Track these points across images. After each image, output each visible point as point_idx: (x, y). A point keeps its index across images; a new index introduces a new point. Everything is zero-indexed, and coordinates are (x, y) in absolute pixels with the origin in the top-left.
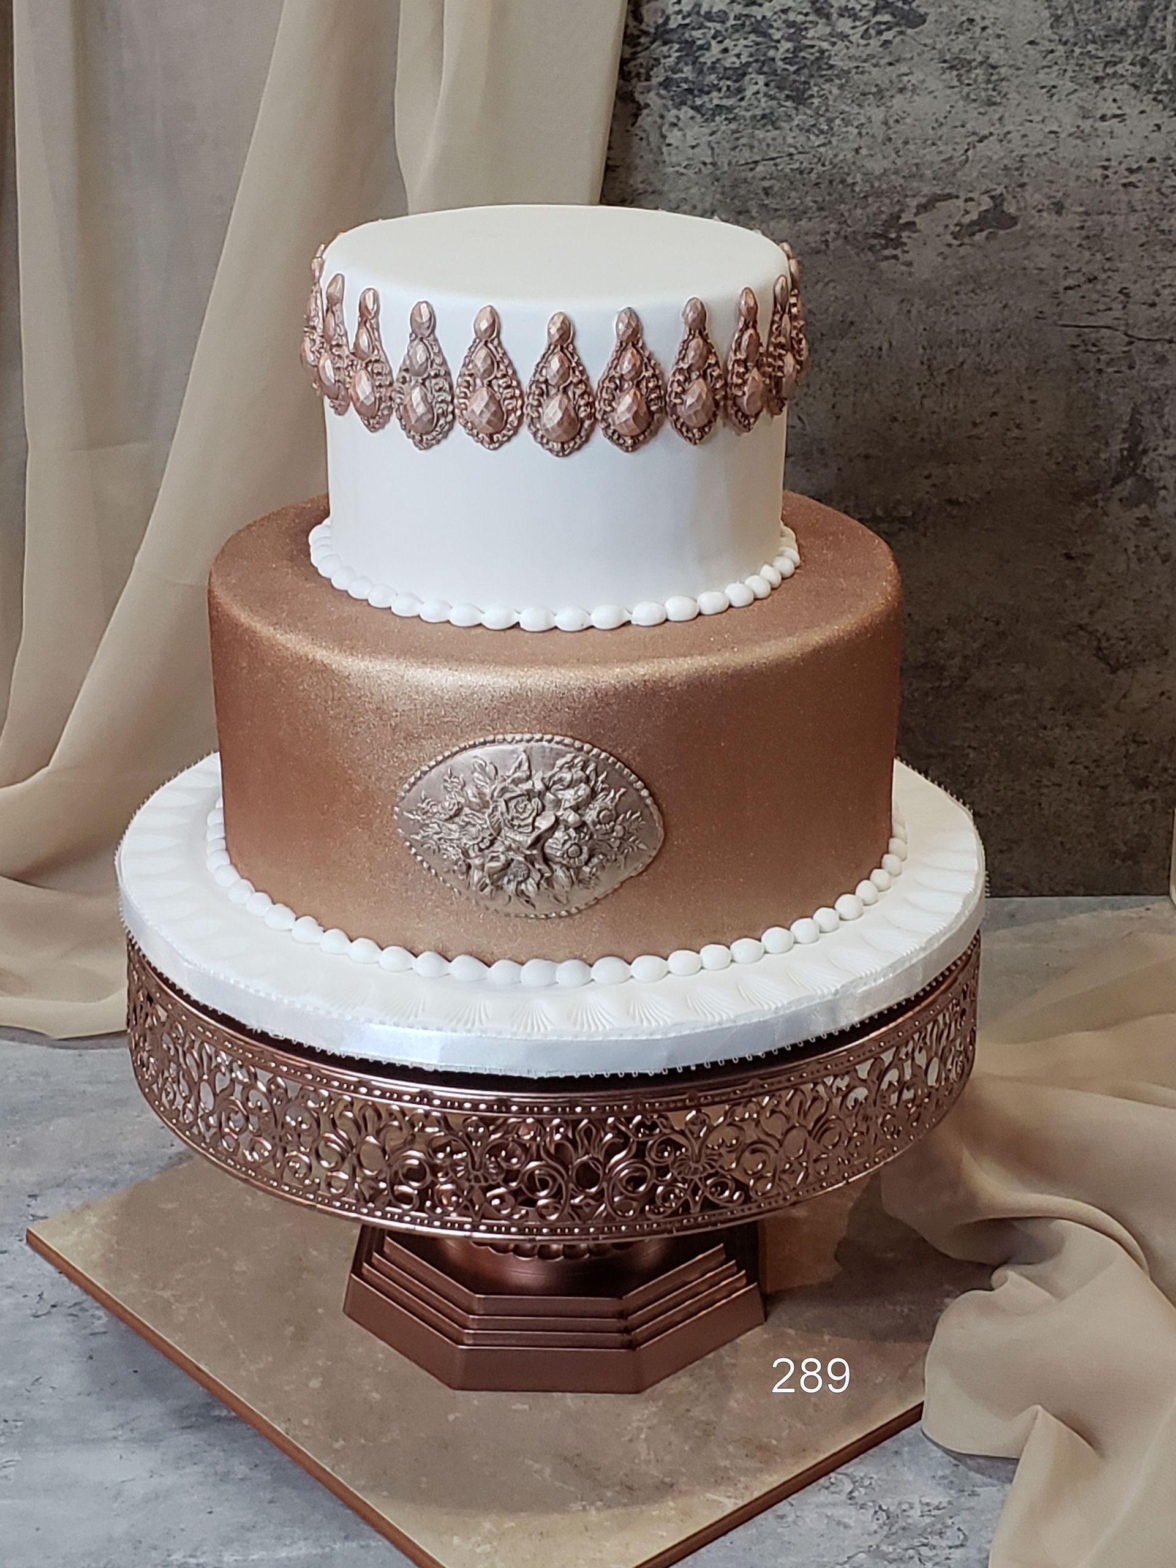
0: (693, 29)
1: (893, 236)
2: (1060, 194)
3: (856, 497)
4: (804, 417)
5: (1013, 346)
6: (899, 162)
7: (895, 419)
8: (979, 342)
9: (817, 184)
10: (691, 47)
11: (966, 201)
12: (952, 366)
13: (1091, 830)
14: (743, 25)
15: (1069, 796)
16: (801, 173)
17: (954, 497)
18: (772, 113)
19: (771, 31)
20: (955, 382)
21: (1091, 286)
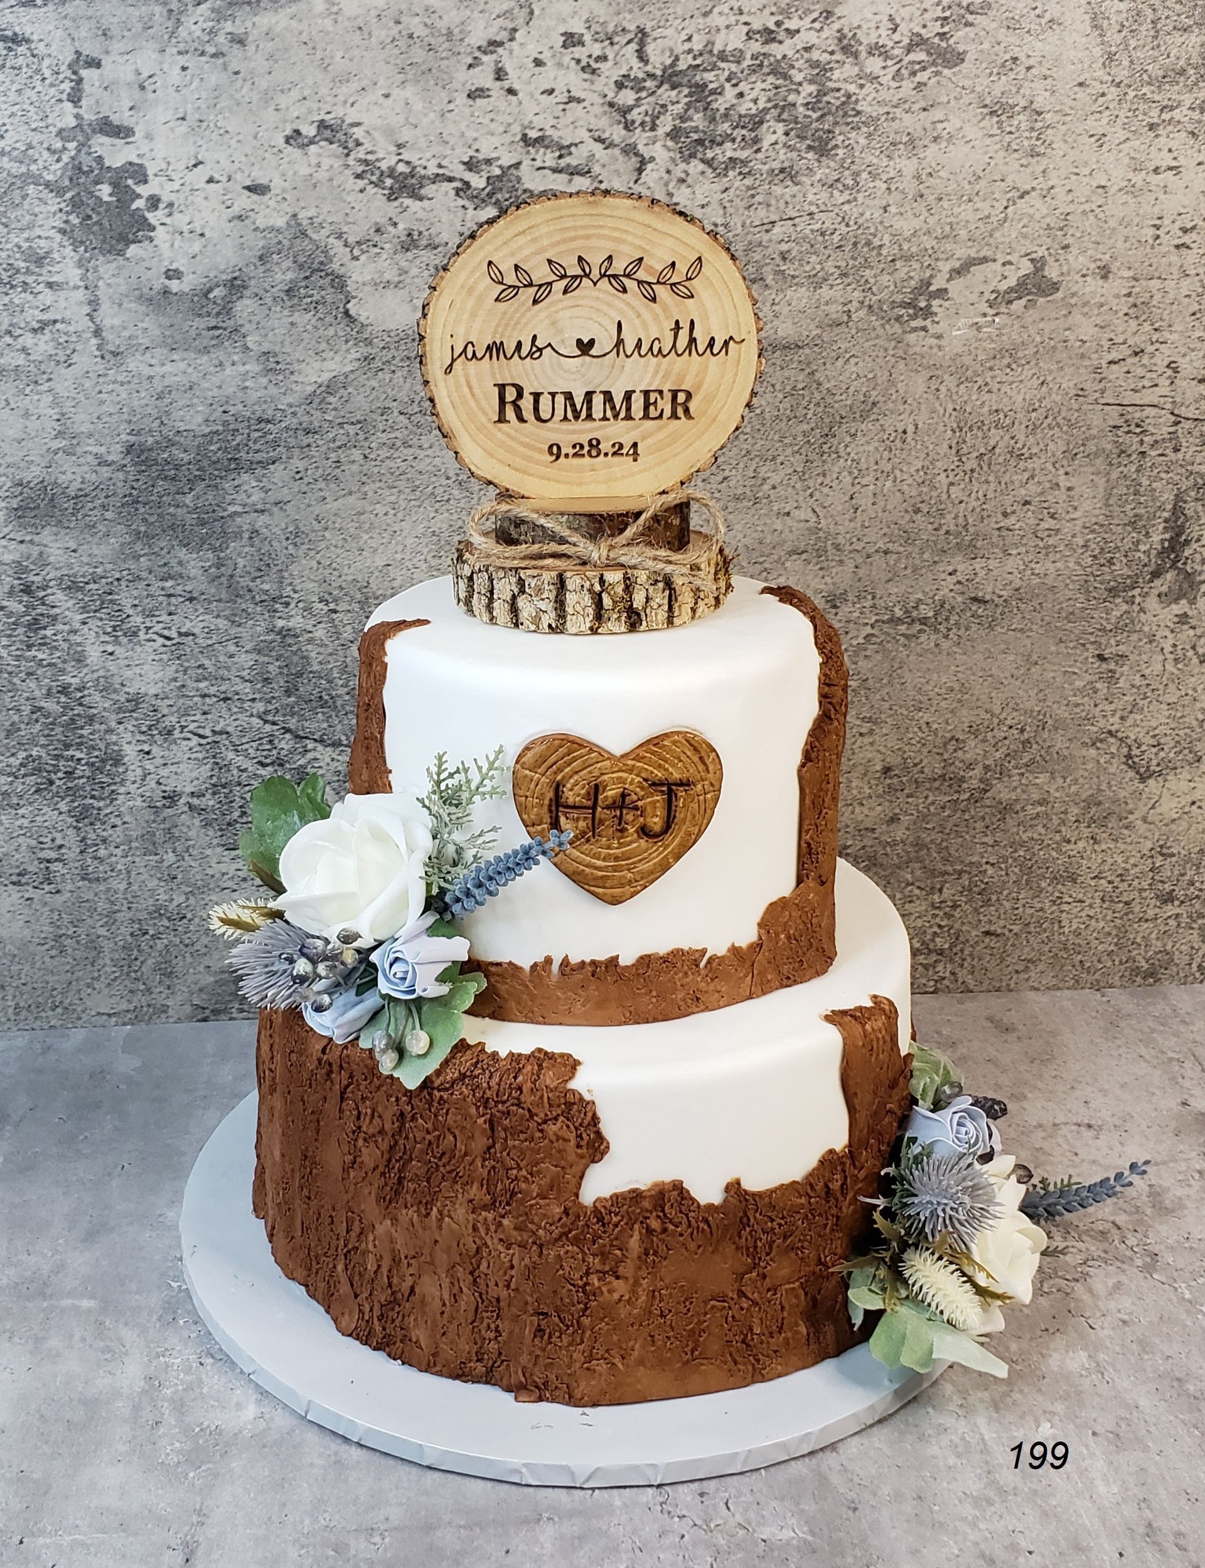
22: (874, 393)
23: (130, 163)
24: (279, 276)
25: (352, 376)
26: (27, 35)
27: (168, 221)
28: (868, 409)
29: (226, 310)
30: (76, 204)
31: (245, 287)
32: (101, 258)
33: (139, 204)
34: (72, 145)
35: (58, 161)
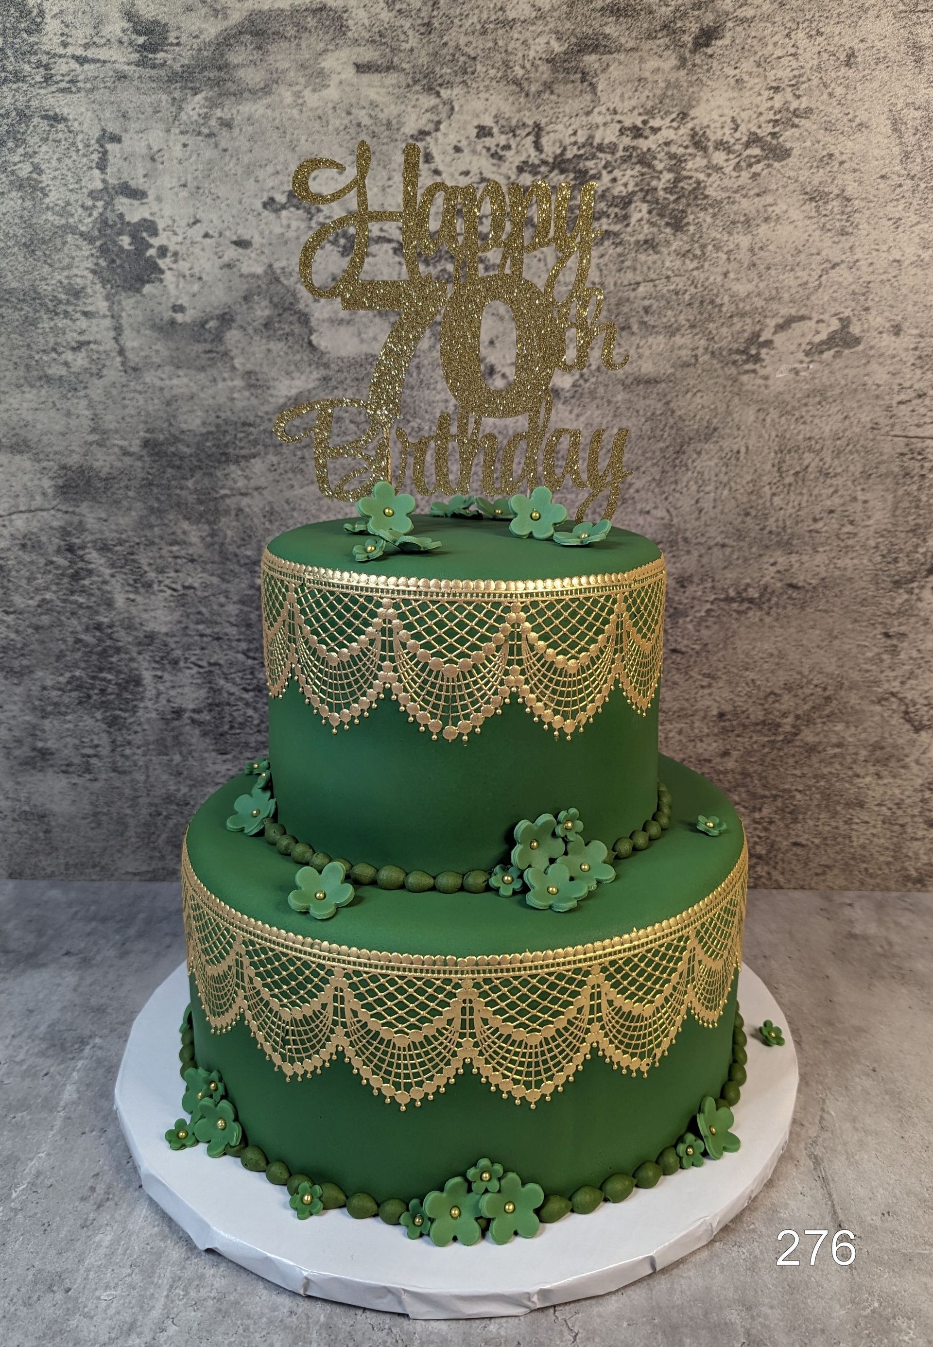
0: (587, 159)
1: (753, 352)
2: (899, 318)
3: (713, 581)
4: (672, 510)
5: (851, 452)
6: (762, 285)
7: (747, 514)
8: (822, 448)
9: (690, 304)
10: (585, 176)
11: (818, 322)
12: (798, 469)
13: (890, 859)
14: (630, 156)
15: (874, 831)
16: (677, 293)
17: (795, 581)
18: (653, 239)
19: (656, 162)
20: (800, 483)
21: (920, 400)
22: (715, 421)
23: (145, 220)
24: (259, 313)
25: (314, 392)
26: (65, 115)
27: (174, 266)
28: (710, 433)
29: (218, 338)
30: (104, 250)
31: (233, 320)
32: (124, 294)
33: (151, 252)
34: (100, 204)
35: (90, 215)
